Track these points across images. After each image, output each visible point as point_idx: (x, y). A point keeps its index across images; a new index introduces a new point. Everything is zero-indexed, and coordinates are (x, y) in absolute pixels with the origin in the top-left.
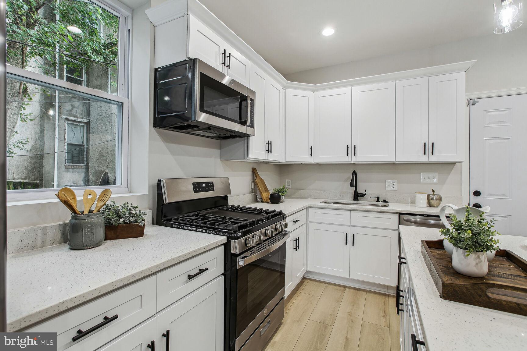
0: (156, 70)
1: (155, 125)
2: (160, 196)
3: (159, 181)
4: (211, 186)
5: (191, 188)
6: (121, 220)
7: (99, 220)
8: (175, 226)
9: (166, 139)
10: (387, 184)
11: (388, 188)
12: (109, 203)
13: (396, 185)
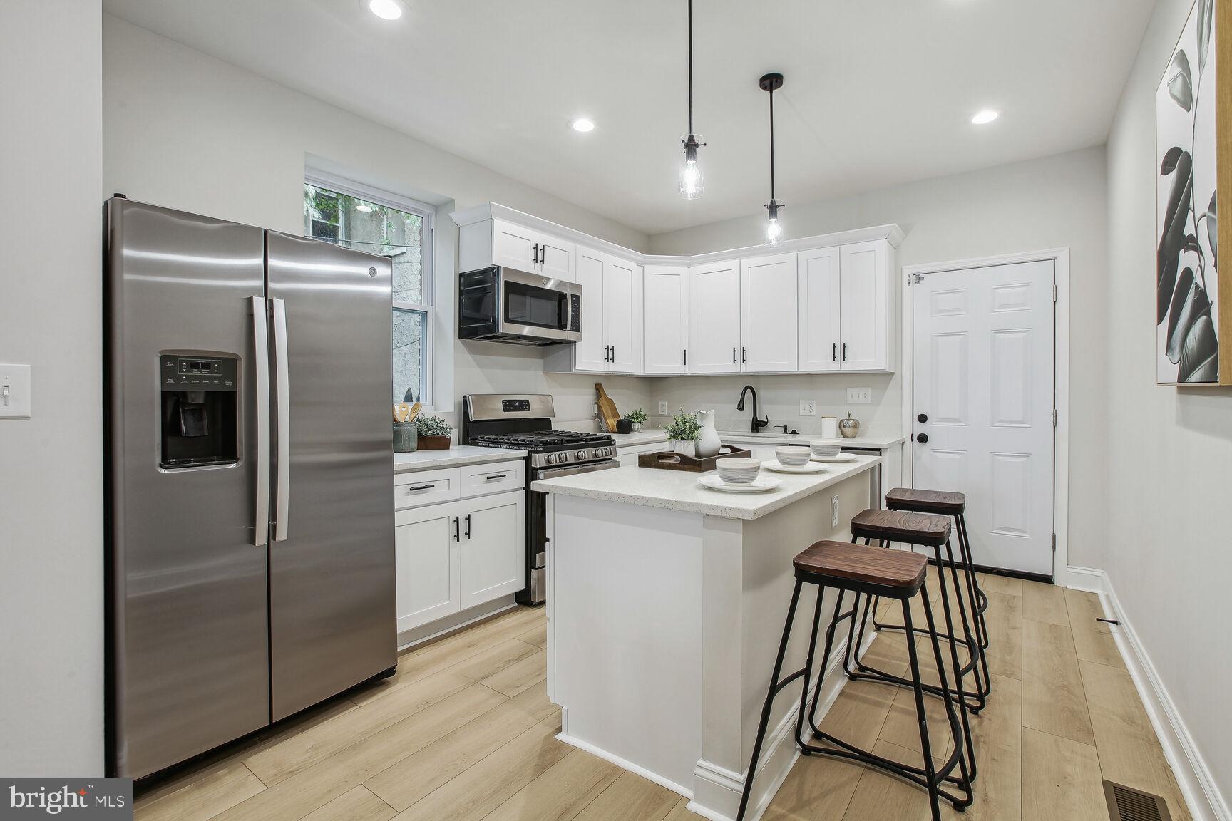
0: (461, 275)
1: (460, 337)
2: (466, 414)
3: (465, 397)
4: (525, 405)
5: (500, 406)
6: (430, 432)
7: (414, 430)
8: (481, 444)
9: (473, 351)
10: (802, 406)
11: (802, 413)
12: (420, 416)
13: (814, 407)
